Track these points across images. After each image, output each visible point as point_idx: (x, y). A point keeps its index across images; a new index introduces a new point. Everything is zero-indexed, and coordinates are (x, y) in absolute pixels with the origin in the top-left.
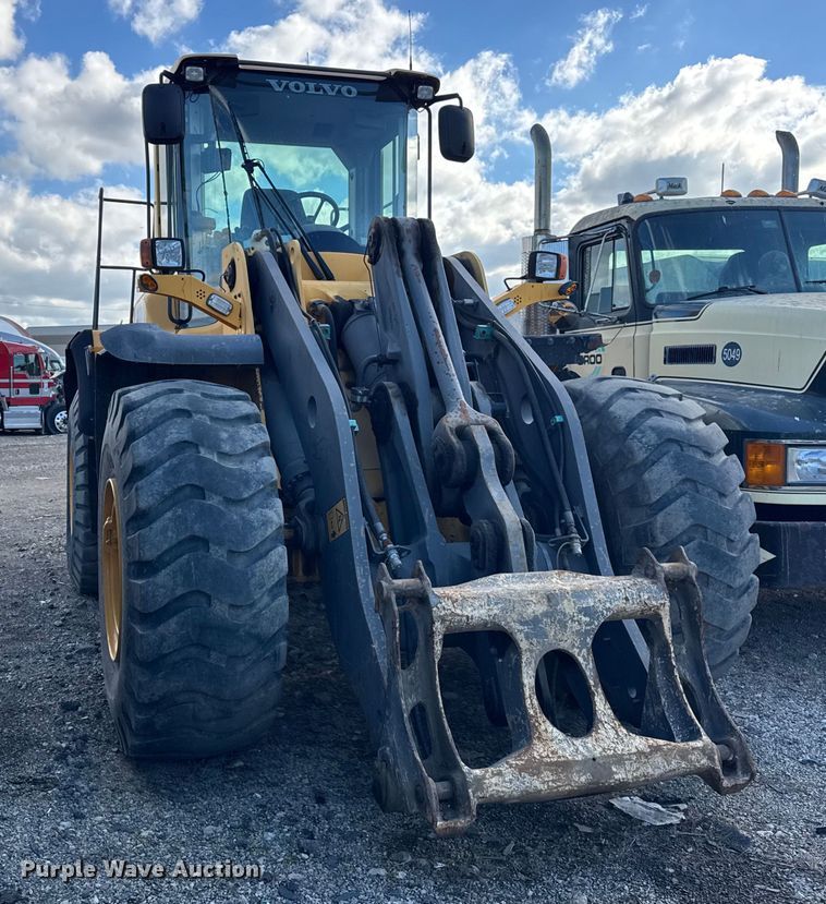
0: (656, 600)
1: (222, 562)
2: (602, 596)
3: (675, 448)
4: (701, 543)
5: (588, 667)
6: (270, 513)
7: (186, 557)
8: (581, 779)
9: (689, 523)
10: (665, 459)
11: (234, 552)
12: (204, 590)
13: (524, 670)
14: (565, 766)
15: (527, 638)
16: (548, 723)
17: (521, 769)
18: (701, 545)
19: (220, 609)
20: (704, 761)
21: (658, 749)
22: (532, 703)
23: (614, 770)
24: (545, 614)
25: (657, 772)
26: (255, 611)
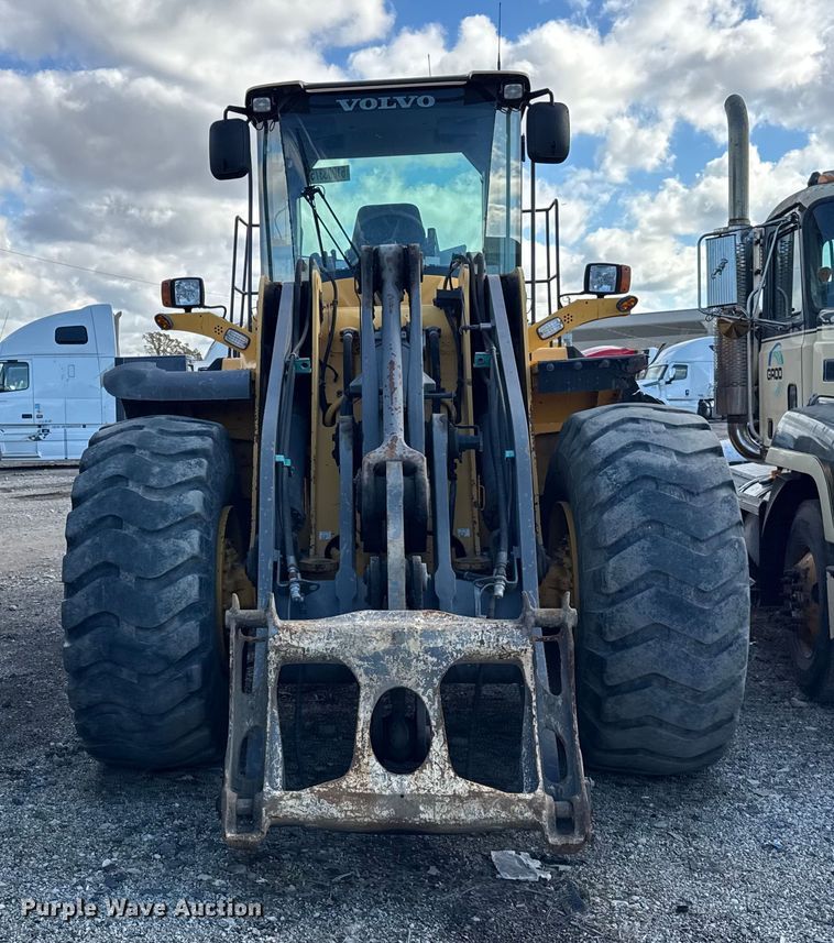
0: (516, 644)
1: (130, 587)
2: (453, 638)
3: (650, 486)
4: (659, 592)
5: (432, 705)
6: (184, 544)
7: (98, 580)
8: (383, 813)
9: (645, 569)
10: (631, 499)
11: (143, 579)
12: (113, 612)
13: (362, 704)
14: (370, 798)
15: (367, 672)
16: (373, 757)
17: (321, 796)
18: (658, 595)
19: (127, 629)
20: (528, 814)
21: (479, 794)
22: (363, 736)
23: (421, 808)
24: (387, 652)
25: (471, 818)
26: (163, 634)
